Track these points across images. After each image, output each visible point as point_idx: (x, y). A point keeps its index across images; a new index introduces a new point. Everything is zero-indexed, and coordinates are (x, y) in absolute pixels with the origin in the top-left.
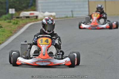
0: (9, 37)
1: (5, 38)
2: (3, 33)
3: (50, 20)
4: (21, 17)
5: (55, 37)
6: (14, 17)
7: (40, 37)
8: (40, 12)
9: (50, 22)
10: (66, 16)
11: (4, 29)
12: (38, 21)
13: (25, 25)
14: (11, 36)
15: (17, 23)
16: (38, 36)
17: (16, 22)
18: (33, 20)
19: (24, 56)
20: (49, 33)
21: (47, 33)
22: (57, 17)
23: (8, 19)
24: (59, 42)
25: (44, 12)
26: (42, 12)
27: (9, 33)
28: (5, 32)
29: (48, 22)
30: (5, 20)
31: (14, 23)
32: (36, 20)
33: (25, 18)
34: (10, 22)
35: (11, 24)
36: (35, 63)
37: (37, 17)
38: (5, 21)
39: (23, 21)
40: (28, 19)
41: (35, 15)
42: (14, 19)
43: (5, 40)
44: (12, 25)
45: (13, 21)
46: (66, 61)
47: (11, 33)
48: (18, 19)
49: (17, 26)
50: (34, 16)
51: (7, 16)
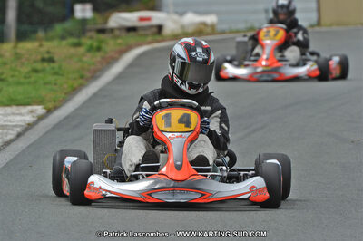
0: (75, 91)
1: (63, 95)
2: (56, 77)
3: (199, 50)
4: (112, 30)
5: (208, 108)
6: (90, 30)
7: (161, 107)
8: (168, 12)
9: (200, 55)
10: (249, 25)
11: (60, 68)
12: (163, 40)
13: (122, 52)
14: (81, 87)
15: (99, 49)
16: (156, 103)
17: (95, 44)
18: (149, 39)
19: (108, 171)
20: (192, 92)
21: (188, 91)
22: (220, 27)
23: (71, 34)
24: (223, 125)
25: (182, 14)
26: (177, 13)
27: (75, 79)
28: (62, 75)
29: (194, 54)
30: (63, 38)
31: (90, 49)
32: (158, 37)
33: (124, 33)
34: (78, 45)
35: (81, 50)
36: (150, 195)
37: (160, 28)
38: (64, 43)
39: (119, 41)
40: (132, 34)
41: (155, 22)
42: (89, 34)
43: (64, 98)
44: (84, 55)
45: (86, 41)
46: (254, 187)
47: (82, 77)
48: (102, 36)
49: (98, 56)
50: (152, 27)
51: (68, 25)
